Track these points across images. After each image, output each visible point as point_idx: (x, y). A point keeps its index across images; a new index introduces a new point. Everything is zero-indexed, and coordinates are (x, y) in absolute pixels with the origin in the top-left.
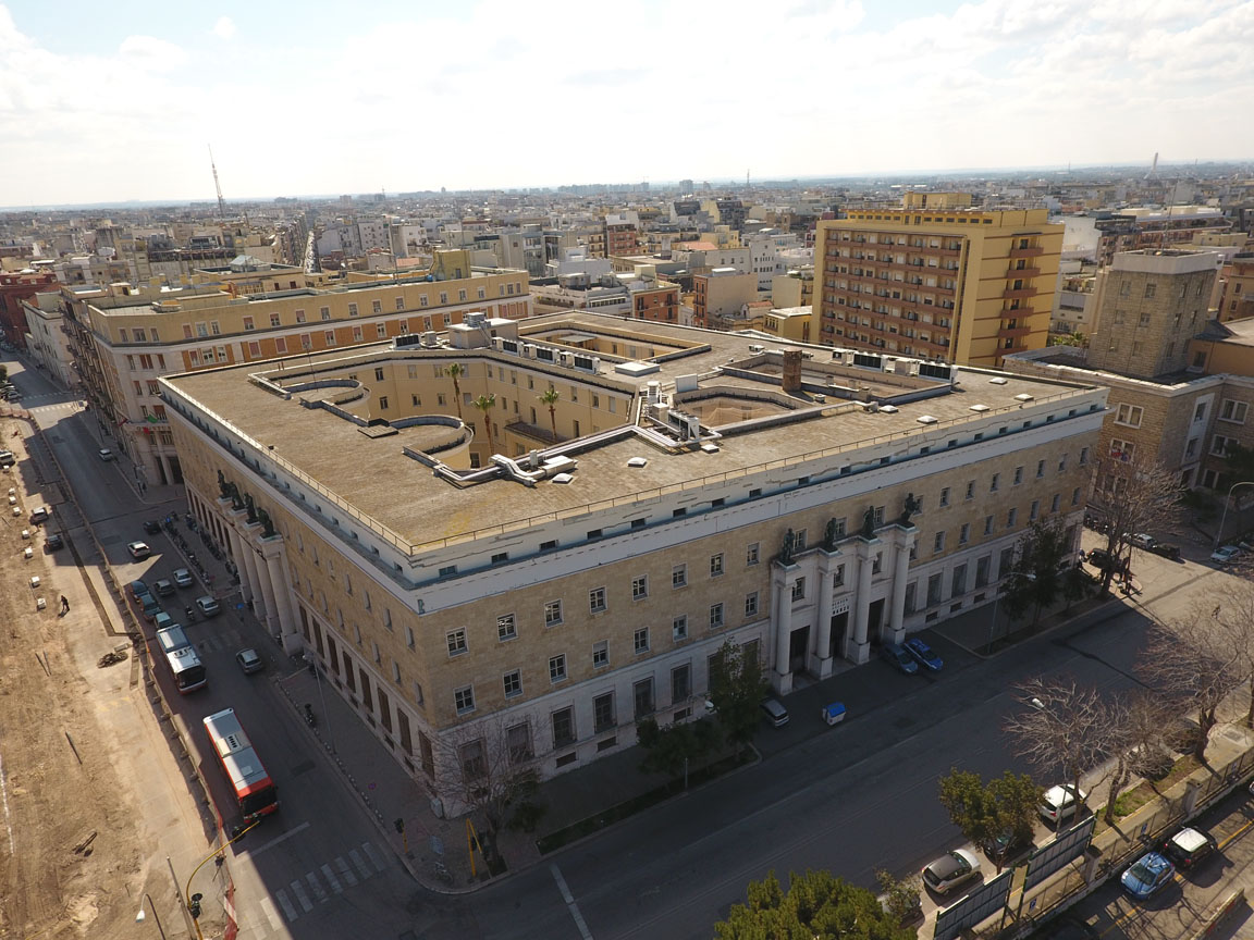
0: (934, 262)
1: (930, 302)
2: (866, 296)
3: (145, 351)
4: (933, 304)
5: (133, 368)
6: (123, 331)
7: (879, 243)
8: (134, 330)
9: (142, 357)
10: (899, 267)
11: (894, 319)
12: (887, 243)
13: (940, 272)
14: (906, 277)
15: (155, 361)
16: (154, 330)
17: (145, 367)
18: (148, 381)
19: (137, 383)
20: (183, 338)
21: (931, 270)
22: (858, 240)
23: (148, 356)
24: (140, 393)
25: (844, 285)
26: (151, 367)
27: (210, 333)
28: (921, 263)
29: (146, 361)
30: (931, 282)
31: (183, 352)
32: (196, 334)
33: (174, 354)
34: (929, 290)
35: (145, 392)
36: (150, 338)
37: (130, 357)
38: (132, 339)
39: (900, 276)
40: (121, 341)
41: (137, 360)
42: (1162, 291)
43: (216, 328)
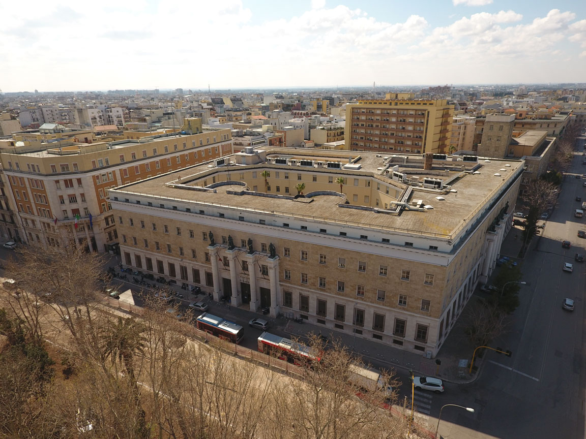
0: (411, 120)
1: (410, 136)
2: (376, 135)
3: (68, 177)
4: (412, 137)
5: (59, 188)
6: (53, 167)
7: (382, 113)
8: (61, 165)
9: (66, 181)
10: (393, 123)
11: (392, 144)
12: (386, 113)
13: (414, 124)
14: (397, 127)
15: (75, 183)
16: (75, 165)
17: (67, 186)
18: (68, 195)
19: (61, 197)
20: (92, 168)
21: (410, 124)
22: (370, 112)
23: (71, 180)
24: (62, 202)
25: (363, 131)
26: (72, 186)
27: (105, 165)
28: (404, 121)
29: (69, 183)
30: (410, 128)
31: (93, 176)
32: (98, 166)
33: (87, 178)
34: (410, 131)
35: (67, 201)
36: (71, 169)
37: (57, 182)
38: (59, 170)
39: (394, 126)
40: (51, 172)
41: (62, 183)
42: (506, 128)
43: (107, 162)
